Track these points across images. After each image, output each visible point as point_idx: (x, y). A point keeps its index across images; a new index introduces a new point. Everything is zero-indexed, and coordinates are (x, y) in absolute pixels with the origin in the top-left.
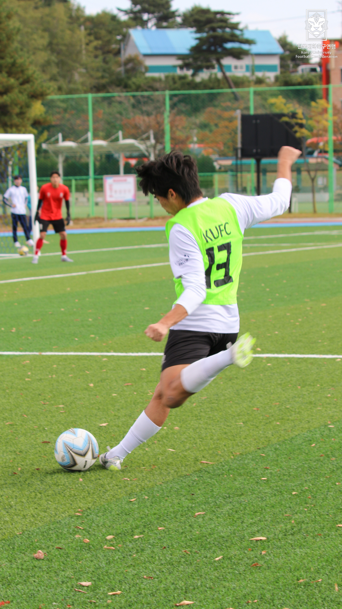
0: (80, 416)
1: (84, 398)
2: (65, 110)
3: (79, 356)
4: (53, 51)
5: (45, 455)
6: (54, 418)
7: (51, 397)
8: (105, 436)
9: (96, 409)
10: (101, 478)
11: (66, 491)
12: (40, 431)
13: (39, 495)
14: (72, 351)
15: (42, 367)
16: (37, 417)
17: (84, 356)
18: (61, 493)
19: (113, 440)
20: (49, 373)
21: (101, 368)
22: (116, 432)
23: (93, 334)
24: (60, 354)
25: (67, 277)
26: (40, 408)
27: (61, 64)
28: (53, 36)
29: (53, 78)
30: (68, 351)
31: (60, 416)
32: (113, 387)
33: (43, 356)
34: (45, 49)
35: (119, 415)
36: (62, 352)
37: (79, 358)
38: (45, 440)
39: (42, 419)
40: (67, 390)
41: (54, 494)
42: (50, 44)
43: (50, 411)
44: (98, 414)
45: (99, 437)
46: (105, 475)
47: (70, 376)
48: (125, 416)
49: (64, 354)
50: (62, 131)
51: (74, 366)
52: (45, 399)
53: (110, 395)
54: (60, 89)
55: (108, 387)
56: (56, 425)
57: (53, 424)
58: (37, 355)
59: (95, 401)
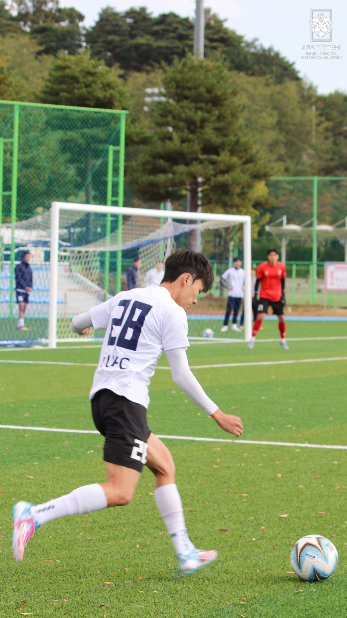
0: (262, 505)
1: (270, 488)
2: (291, 192)
3: (272, 445)
4: (281, 130)
5: (220, 542)
6: (236, 507)
7: (236, 485)
8: (284, 527)
9: (279, 500)
10: (272, 568)
11: (234, 579)
12: (219, 519)
13: (207, 582)
14: (265, 440)
15: (232, 454)
16: (218, 505)
17: (277, 446)
18: (229, 581)
19: (291, 531)
20: (239, 461)
21: (292, 459)
22: (296, 524)
23: (291, 424)
24: (253, 442)
25: (274, 365)
26: (223, 496)
27: (289, 144)
28: (282, 115)
29: (281, 159)
30: (261, 440)
31: (242, 505)
32: (301, 479)
33: (235, 443)
34: (273, 128)
35: (302, 507)
36: (256, 440)
37: (271, 448)
38: (222, 528)
39: (223, 507)
40: (253, 479)
41: (222, 582)
42: (279, 123)
43: (232, 499)
44: (281, 505)
45: (278, 528)
46: (276, 566)
47: (259, 465)
48: (308, 508)
49: (258, 442)
50: (287, 214)
51: (265, 455)
52: (229, 487)
53: (296, 487)
54: (287, 170)
55: (296, 479)
56: (237, 514)
57: (233, 513)
58: (229, 443)
59: (280, 492)
